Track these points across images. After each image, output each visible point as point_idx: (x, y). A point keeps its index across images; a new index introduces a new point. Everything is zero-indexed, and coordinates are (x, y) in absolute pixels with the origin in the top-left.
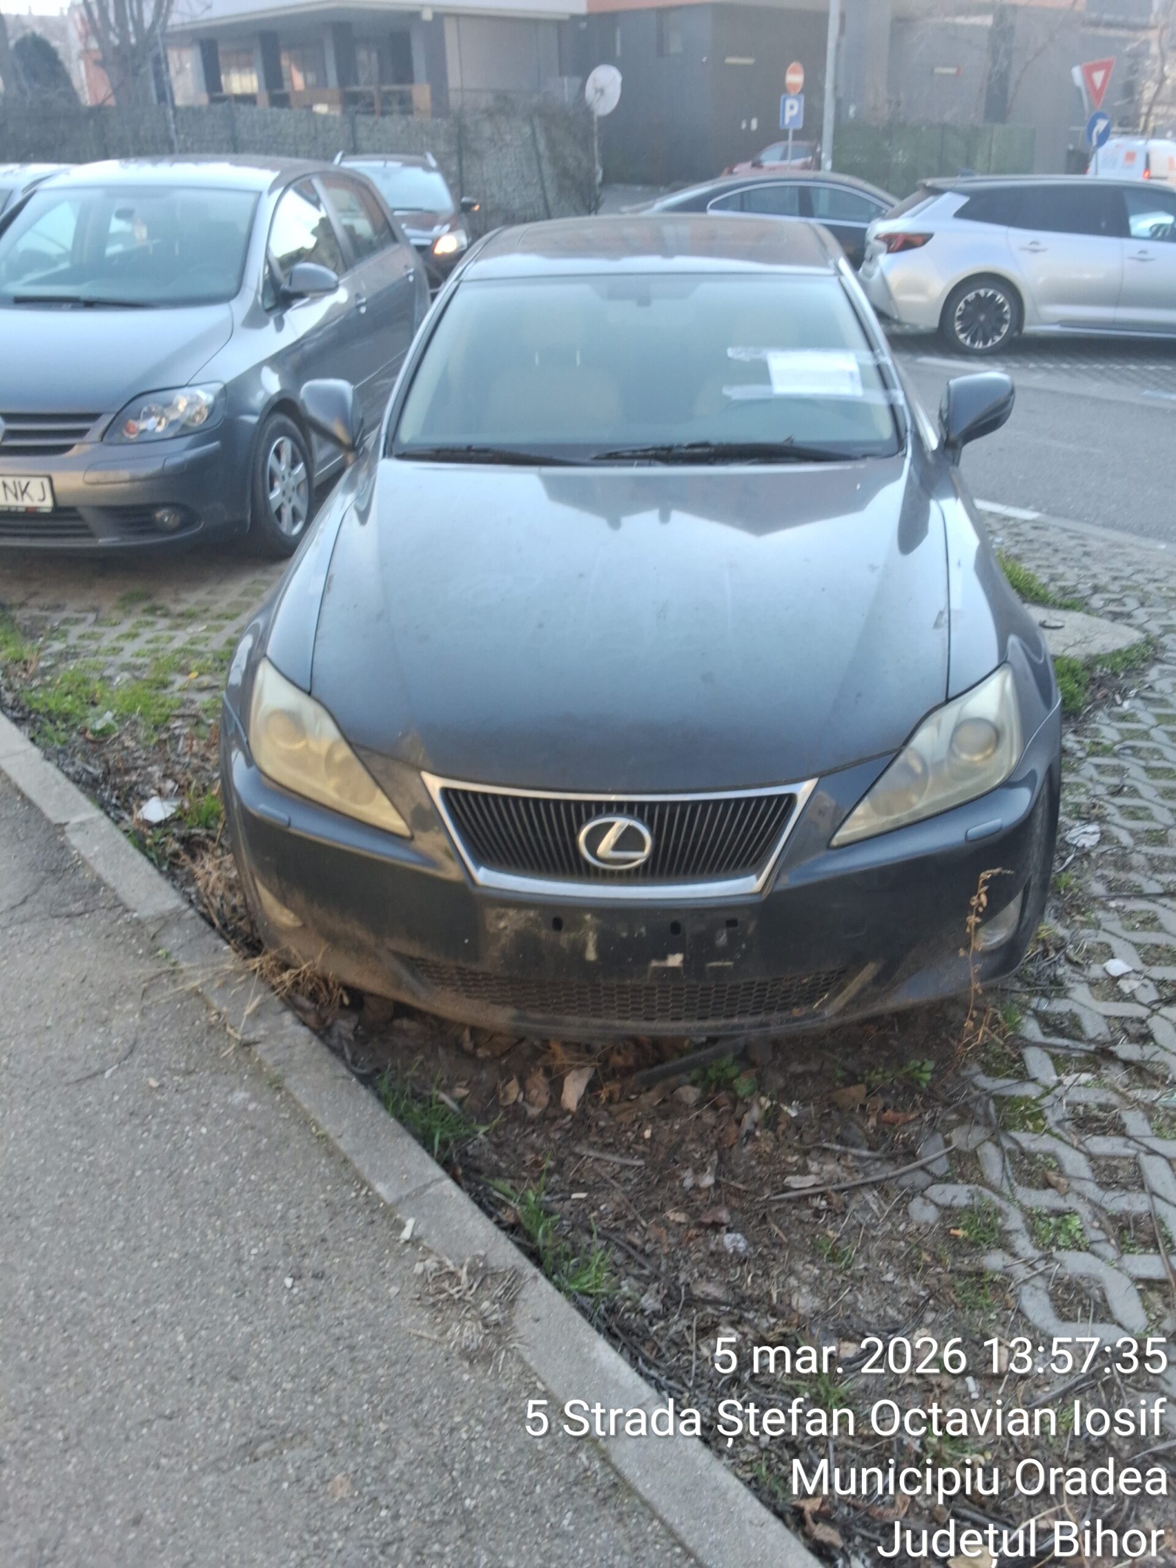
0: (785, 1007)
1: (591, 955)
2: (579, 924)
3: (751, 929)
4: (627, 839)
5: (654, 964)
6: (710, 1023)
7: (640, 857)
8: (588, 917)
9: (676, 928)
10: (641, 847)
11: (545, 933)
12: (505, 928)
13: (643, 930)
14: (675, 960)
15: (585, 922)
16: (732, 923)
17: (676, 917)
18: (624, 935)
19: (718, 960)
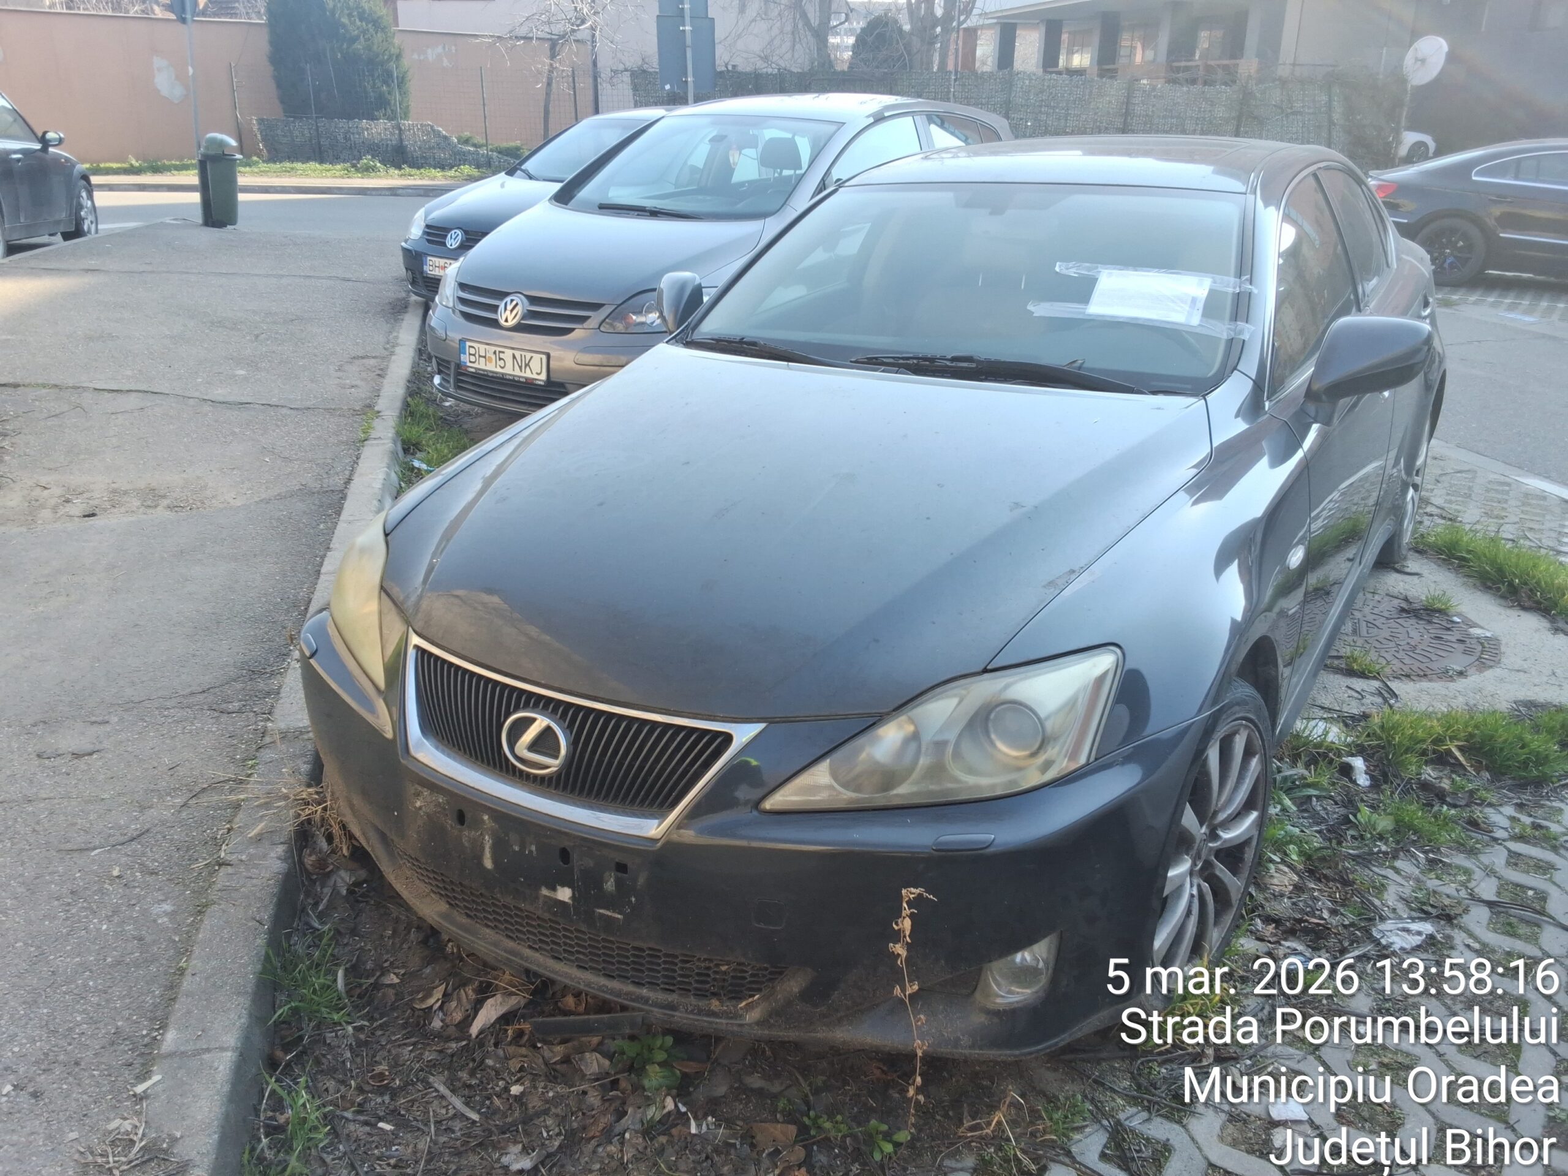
0: (702, 994)
1: (488, 864)
2: (478, 823)
3: (641, 881)
4: (545, 742)
5: (545, 892)
6: (615, 985)
7: (554, 765)
8: (486, 817)
9: (565, 855)
10: (554, 753)
11: (450, 823)
12: (420, 808)
13: (533, 848)
14: (564, 894)
15: (483, 821)
16: (621, 868)
17: (567, 843)
18: (517, 848)
19: (608, 909)
